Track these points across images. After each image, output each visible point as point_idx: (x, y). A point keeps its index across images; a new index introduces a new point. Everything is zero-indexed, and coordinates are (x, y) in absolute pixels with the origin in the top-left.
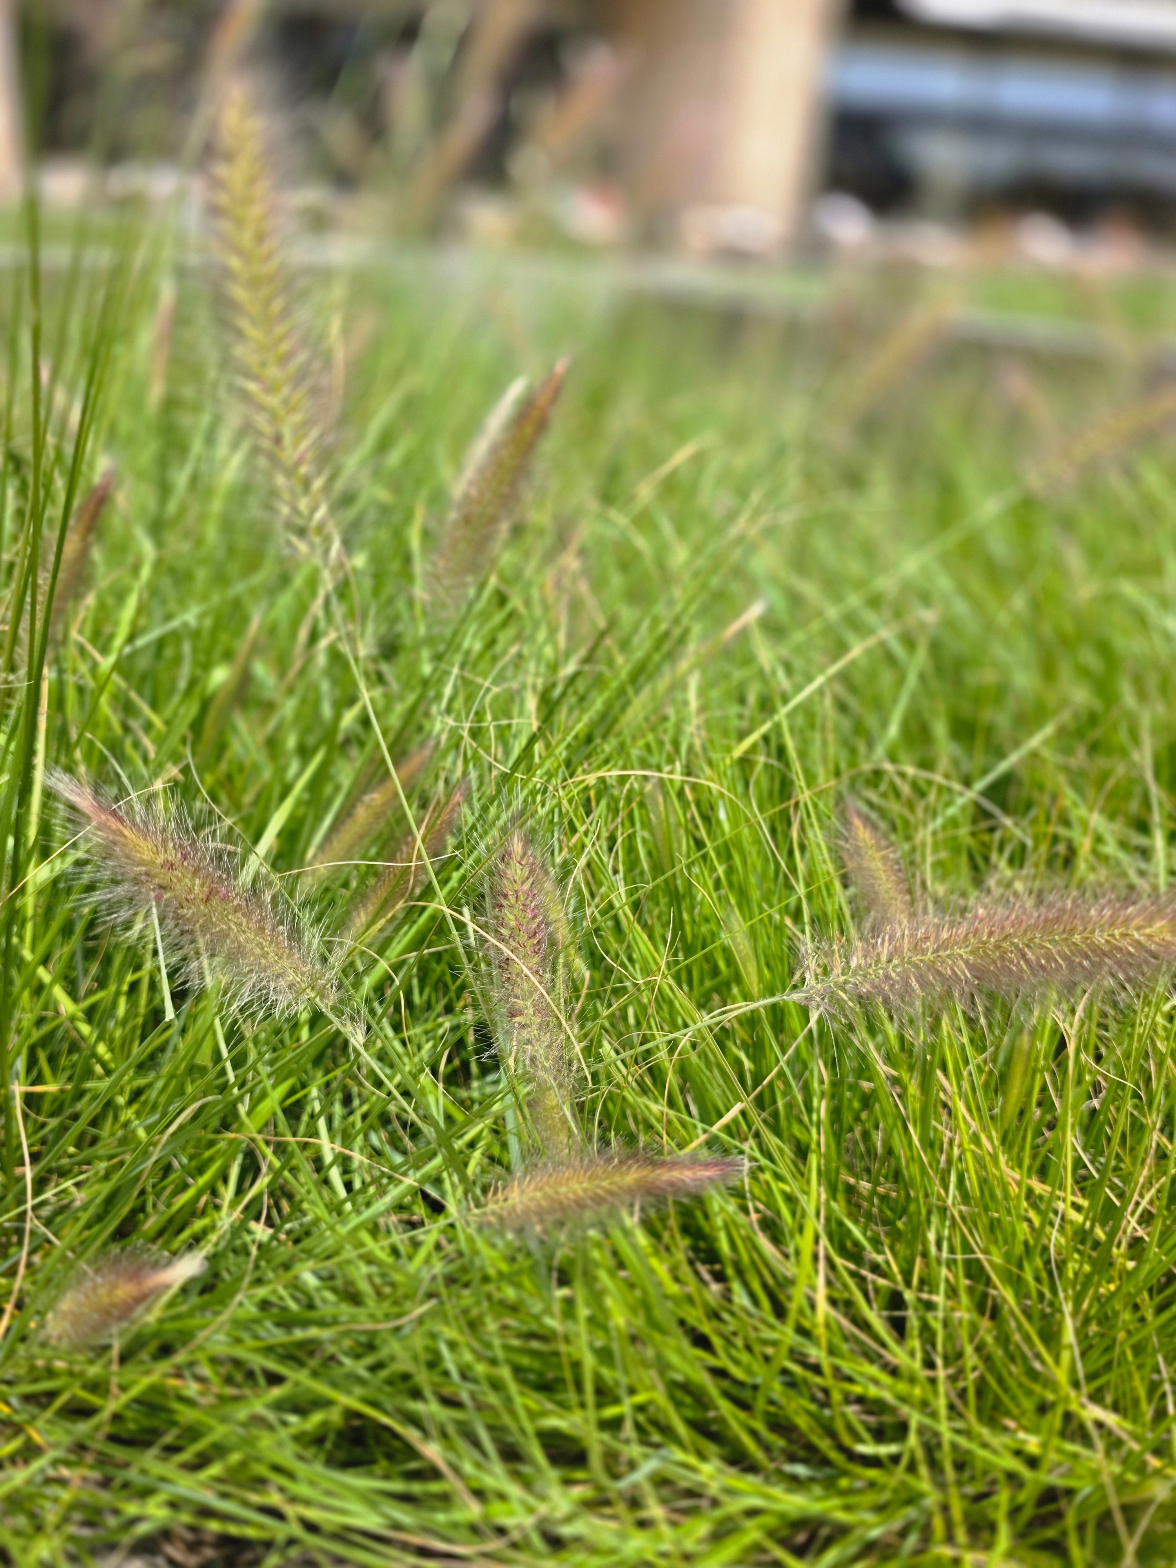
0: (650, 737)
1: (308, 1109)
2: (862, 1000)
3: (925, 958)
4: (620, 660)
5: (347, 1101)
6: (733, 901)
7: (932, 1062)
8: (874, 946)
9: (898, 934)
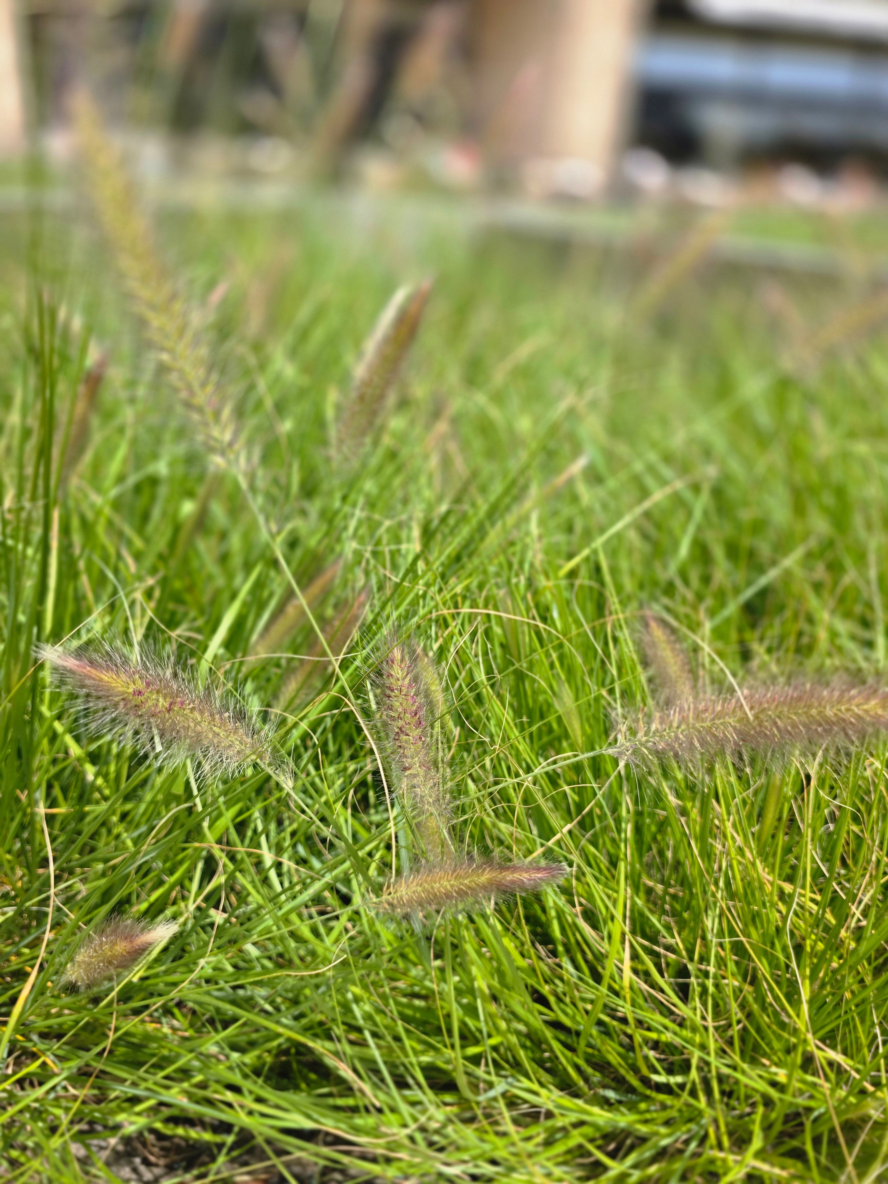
0: (502, 558)
1: (252, 826)
2: (658, 754)
3: (704, 725)
4: (480, 501)
5: (280, 823)
6: (563, 677)
7: (708, 794)
8: (668, 715)
9: (686, 707)
